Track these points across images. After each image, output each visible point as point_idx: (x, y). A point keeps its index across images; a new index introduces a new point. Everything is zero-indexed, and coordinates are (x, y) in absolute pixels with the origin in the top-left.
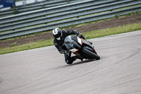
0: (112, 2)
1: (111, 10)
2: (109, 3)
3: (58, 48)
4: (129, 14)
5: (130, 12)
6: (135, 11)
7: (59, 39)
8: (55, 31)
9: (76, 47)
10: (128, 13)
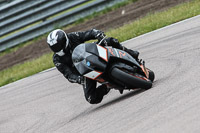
0: (43, 3)
1: (44, 19)
2: (38, 6)
3: (63, 72)
4: (81, 20)
5: (82, 16)
6: (91, 12)
7: (61, 53)
8: (53, 38)
9: (97, 68)
10: (77, 18)
